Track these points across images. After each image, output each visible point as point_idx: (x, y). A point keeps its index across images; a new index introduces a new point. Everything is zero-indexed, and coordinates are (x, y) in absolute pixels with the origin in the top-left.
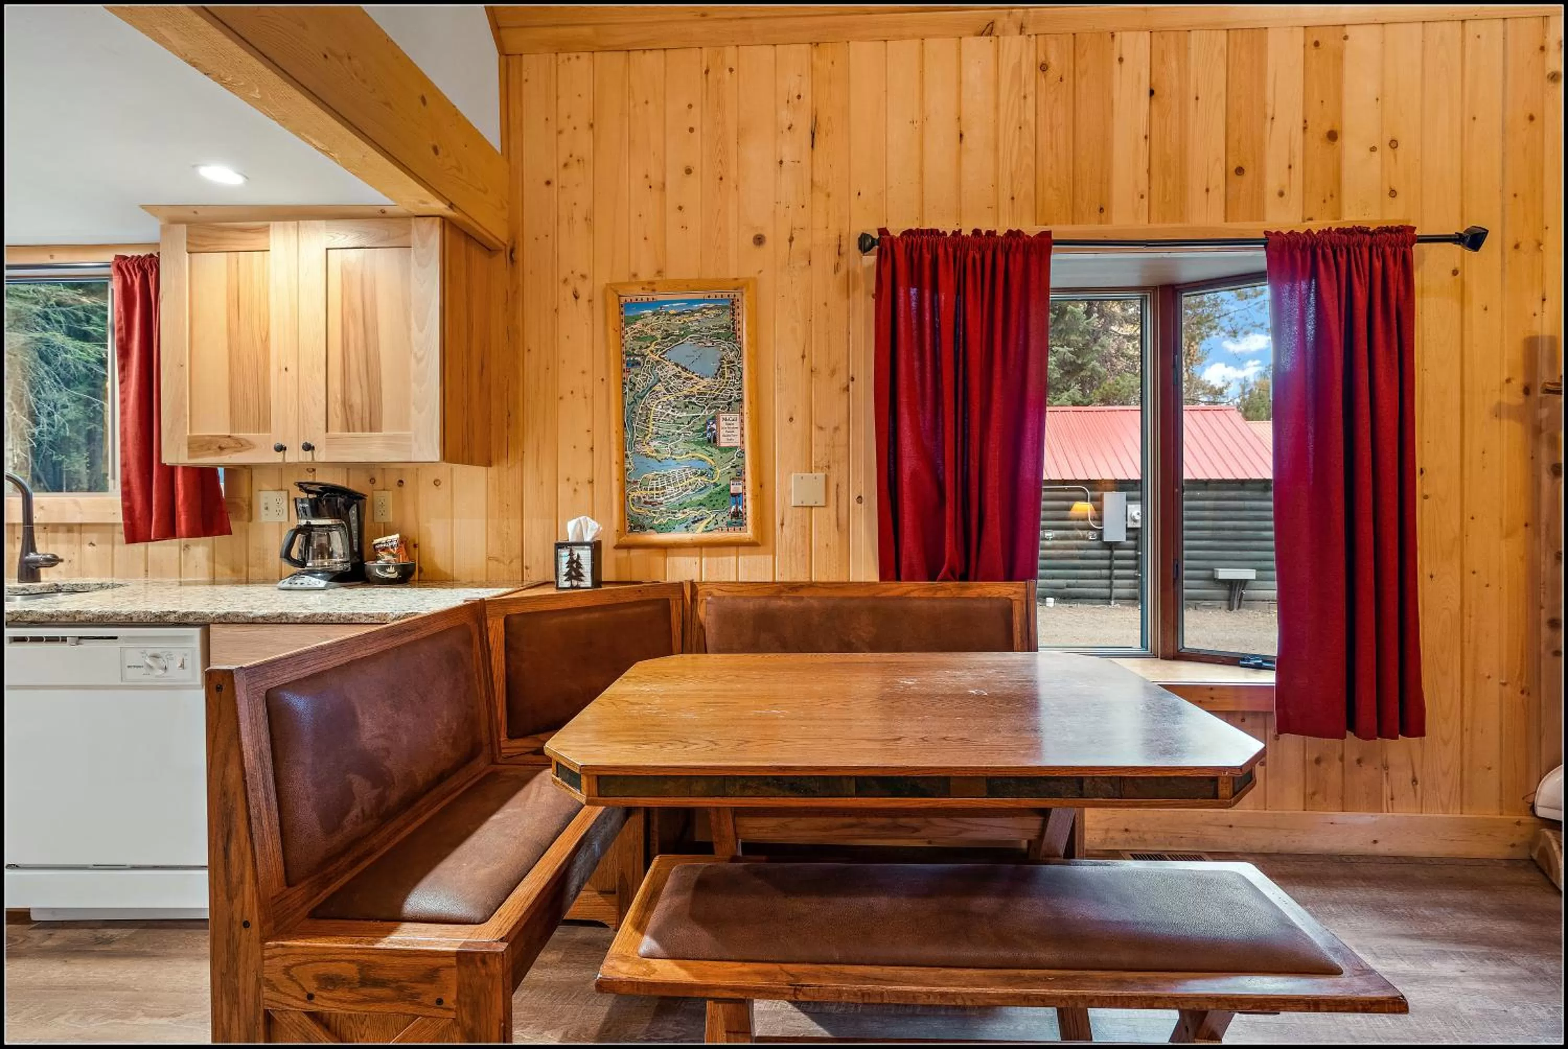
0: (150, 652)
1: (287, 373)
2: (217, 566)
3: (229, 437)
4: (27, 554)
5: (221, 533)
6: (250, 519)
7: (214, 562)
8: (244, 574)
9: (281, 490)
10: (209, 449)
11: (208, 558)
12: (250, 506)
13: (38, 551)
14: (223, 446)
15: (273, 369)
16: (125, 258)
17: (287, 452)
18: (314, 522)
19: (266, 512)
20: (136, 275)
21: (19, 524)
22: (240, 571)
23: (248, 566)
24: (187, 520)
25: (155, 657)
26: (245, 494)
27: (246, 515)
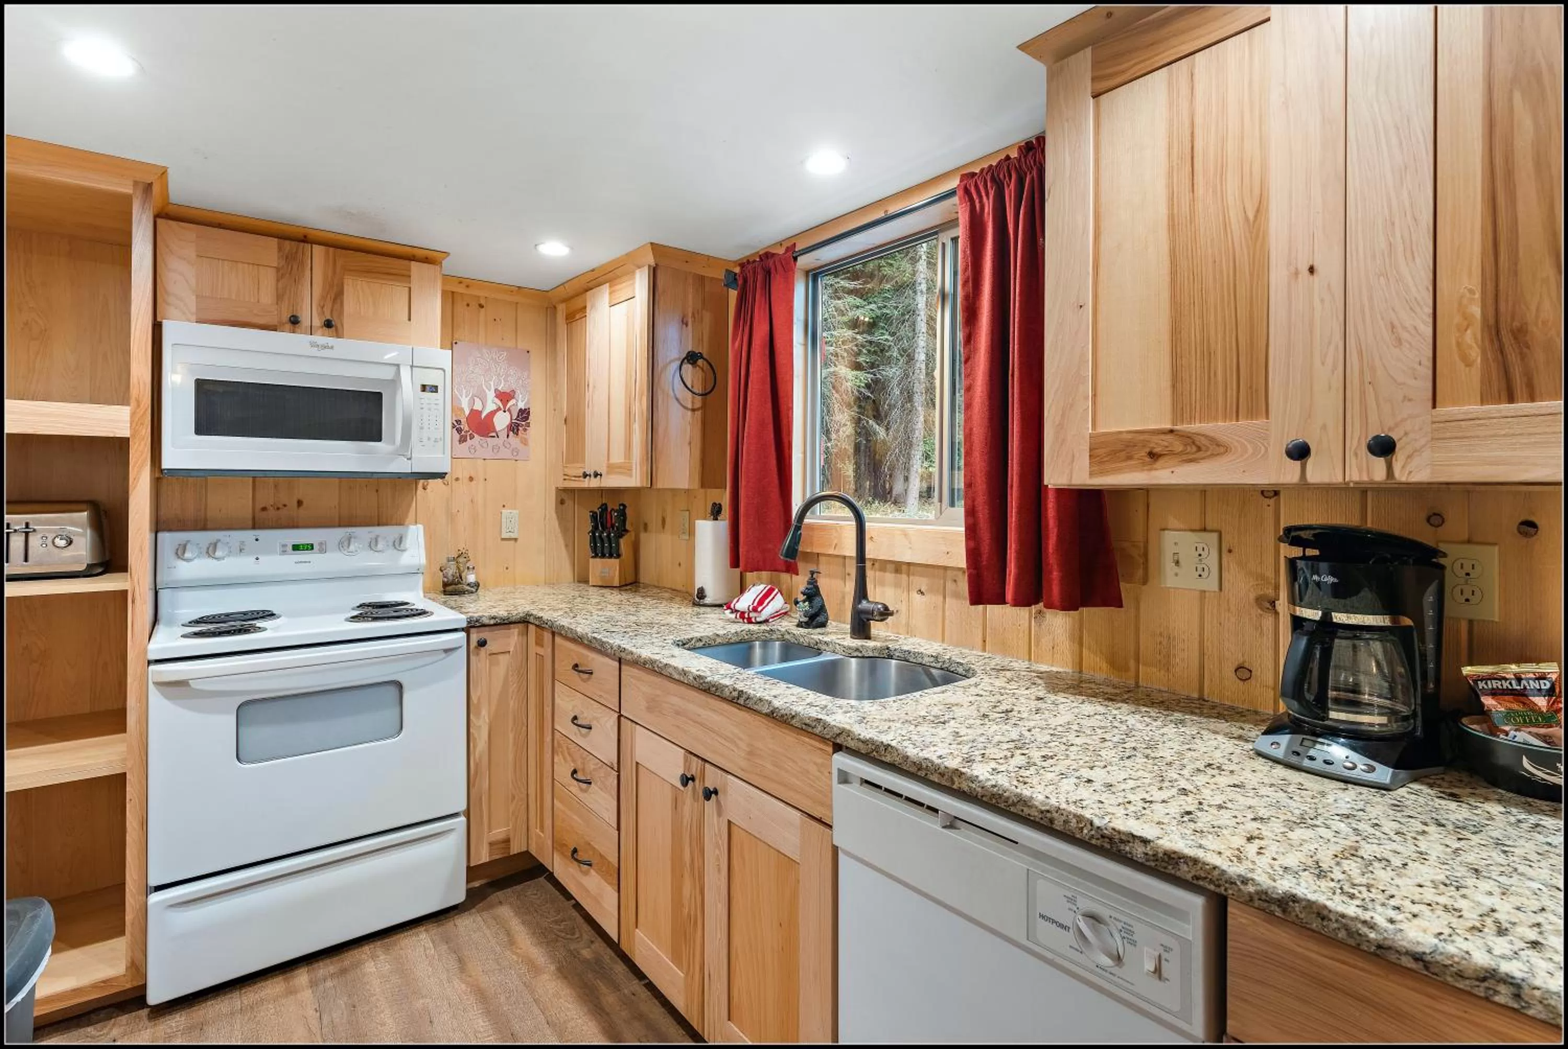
0: (1085, 905)
1: (1315, 278)
2: (1085, 652)
3: (1171, 431)
4: (860, 602)
5: (1105, 603)
6: (1145, 581)
7: (1081, 644)
8: (1132, 673)
9: (1204, 530)
10: (1130, 458)
11: (1072, 638)
12: (1146, 555)
13: (871, 599)
14: (1158, 450)
15: (1278, 276)
16: (973, 175)
17: (1310, 462)
18: (1339, 618)
19: (1176, 569)
20: (987, 195)
21: (851, 557)
22: (1127, 670)
23: (1137, 661)
24: (1062, 580)
25: (1093, 918)
26: (1139, 537)
27: (1140, 573)
